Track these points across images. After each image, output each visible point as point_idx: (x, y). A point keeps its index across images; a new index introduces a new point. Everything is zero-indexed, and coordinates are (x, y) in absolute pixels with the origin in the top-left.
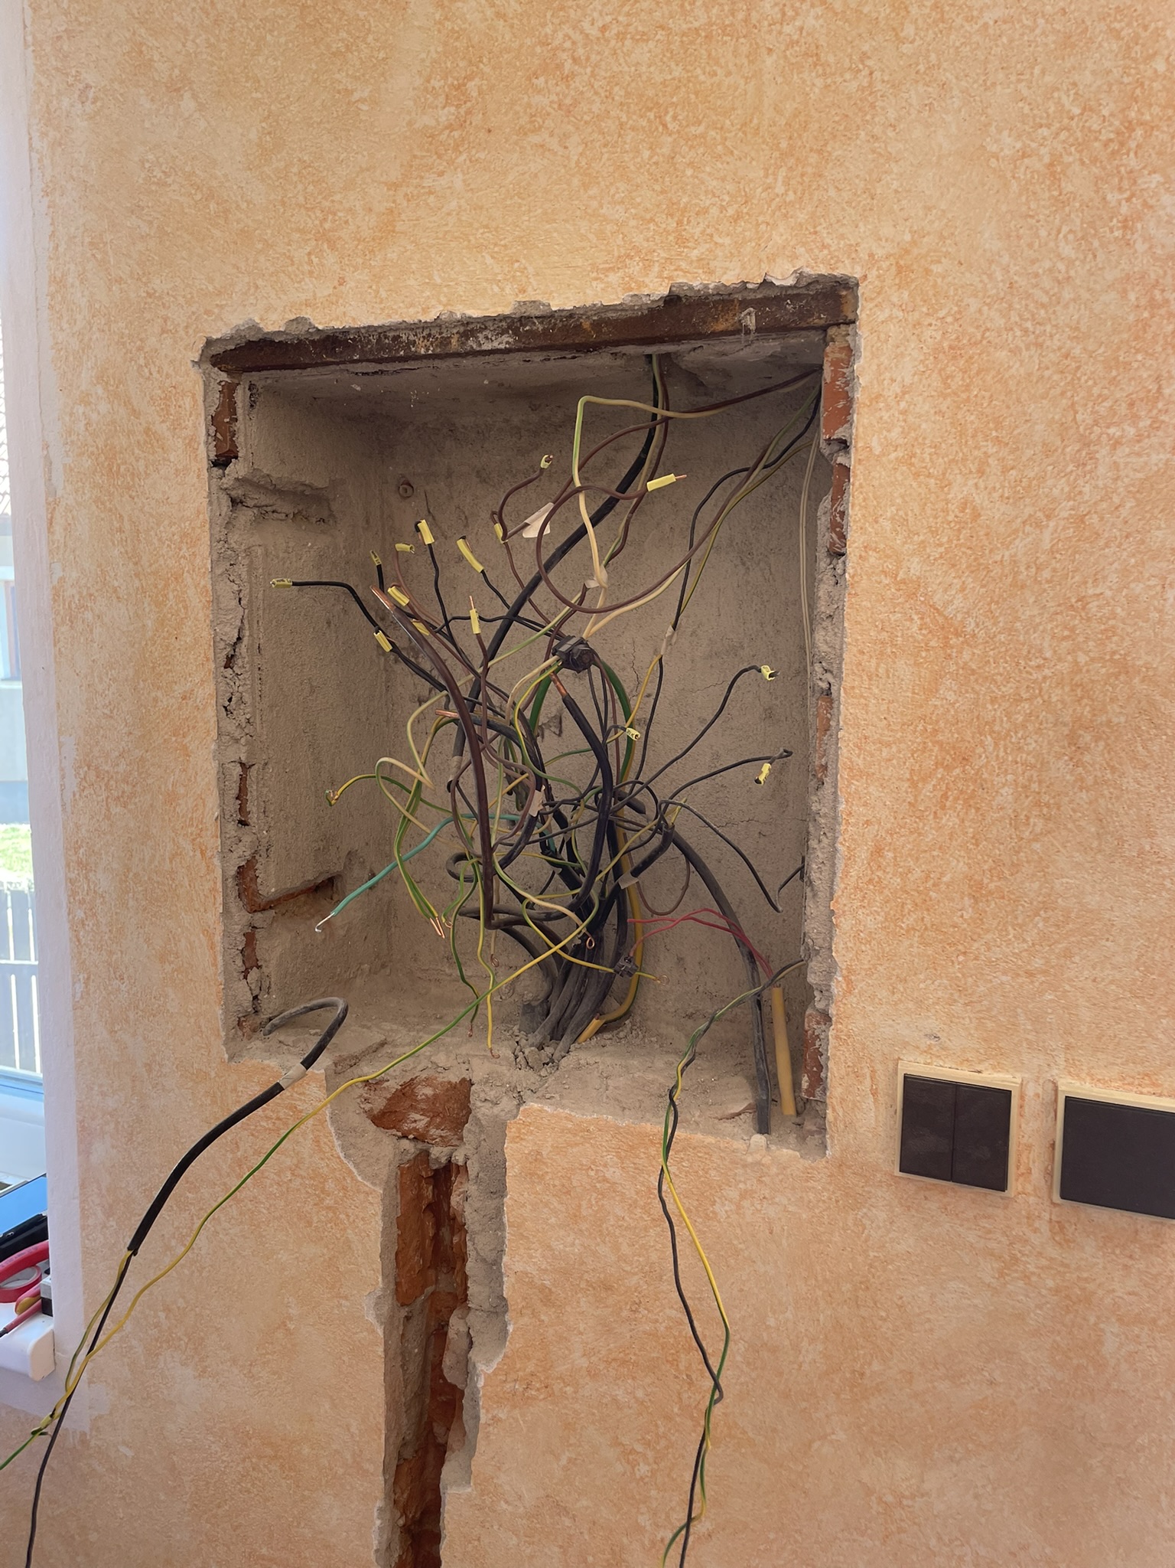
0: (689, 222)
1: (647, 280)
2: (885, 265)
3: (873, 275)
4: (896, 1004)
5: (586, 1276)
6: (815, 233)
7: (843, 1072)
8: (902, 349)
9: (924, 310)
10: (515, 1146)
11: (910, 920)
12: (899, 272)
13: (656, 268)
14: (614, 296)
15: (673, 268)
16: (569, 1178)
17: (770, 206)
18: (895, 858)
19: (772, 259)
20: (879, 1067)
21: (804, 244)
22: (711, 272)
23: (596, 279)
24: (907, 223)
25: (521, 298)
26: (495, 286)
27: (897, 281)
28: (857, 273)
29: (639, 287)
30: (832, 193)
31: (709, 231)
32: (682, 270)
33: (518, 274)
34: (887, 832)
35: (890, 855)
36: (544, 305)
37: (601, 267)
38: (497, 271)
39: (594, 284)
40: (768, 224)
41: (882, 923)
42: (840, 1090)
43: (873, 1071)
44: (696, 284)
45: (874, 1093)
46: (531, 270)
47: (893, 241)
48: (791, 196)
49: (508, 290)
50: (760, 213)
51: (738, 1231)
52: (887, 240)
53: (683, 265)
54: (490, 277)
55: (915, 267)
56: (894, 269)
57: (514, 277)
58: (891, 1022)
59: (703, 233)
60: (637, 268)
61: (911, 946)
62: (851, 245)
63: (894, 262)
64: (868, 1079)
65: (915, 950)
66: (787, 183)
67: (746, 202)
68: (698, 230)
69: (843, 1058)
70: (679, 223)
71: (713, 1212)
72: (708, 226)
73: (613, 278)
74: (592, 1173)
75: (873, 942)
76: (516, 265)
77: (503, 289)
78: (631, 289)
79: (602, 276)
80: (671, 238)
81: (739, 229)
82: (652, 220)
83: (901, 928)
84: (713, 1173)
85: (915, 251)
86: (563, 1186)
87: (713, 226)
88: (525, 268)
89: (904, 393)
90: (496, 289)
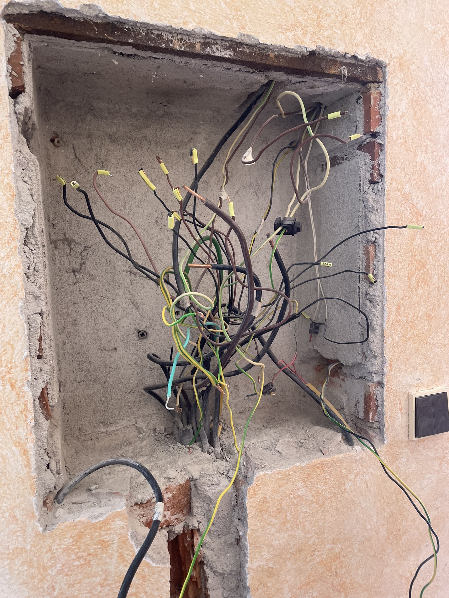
0: (322, 18)
1: (305, 40)
2: (395, 60)
3: (392, 64)
4: (407, 370)
5: (290, 551)
6: (372, 39)
7: (390, 405)
8: (401, 97)
9: (408, 83)
10: (252, 500)
11: (409, 334)
12: (400, 65)
13: (309, 36)
14: (290, 44)
15: (316, 37)
16: (281, 504)
17: (355, 22)
18: (404, 310)
19: (357, 45)
20: (402, 398)
21: (368, 43)
22: (333, 45)
23: (281, 32)
24: (402, 46)
25: (242, 31)
26: (227, 21)
27: (399, 69)
28: (387, 61)
29: (302, 43)
30: (377, 24)
31: (331, 25)
32: (320, 40)
33: (240, 18)
34: (401, 299)
35: (403, 308)
36: (254, 39)
37: (284, 27)
38: (229, 12)
39: (280, 35)
40: (355, 30)
41: (401, 337)
42: (389, 413)
43: (400, 401)
44: (327, 49)
45: (401, 410)
46: (247, 17)
47: (397, 52)
48: (362, 21)
49: (235, 25)
50: (352, 24)
51: (355, 493)
52: (396, 51)
53: (321, 38)
54: (225, 15)
55: (404, 64)
56: (398, 63)
57: (238, 19)
58: (405, 378)
59: (329, 25)
60: (300, 33)
61: (410, 345)
62: (384, 49)
63: (398, 60)
64: (399, 404)
65: (411, 346)
66: (361, 14)
67: (346, 17)
68: (327, 23)
69: (390, 399)
70: (319, 17)
71: (345, 489)
72: (331, 23)
73: (290, 34)
74: (292, 496)
75: (398, 346)
76: (239, 13)
77: (232, 24)
78: (298, 43)
79: (284, 32)
80: (315, 23)
81: (344, 28)
82: (306, 11)
83: (407, 338)
84: (343, 471)
85: (405, 58)
86: (278, 509)
87: (333, 23)
88: (244, 16)
89: (403, 116)
90: (228, 23)
